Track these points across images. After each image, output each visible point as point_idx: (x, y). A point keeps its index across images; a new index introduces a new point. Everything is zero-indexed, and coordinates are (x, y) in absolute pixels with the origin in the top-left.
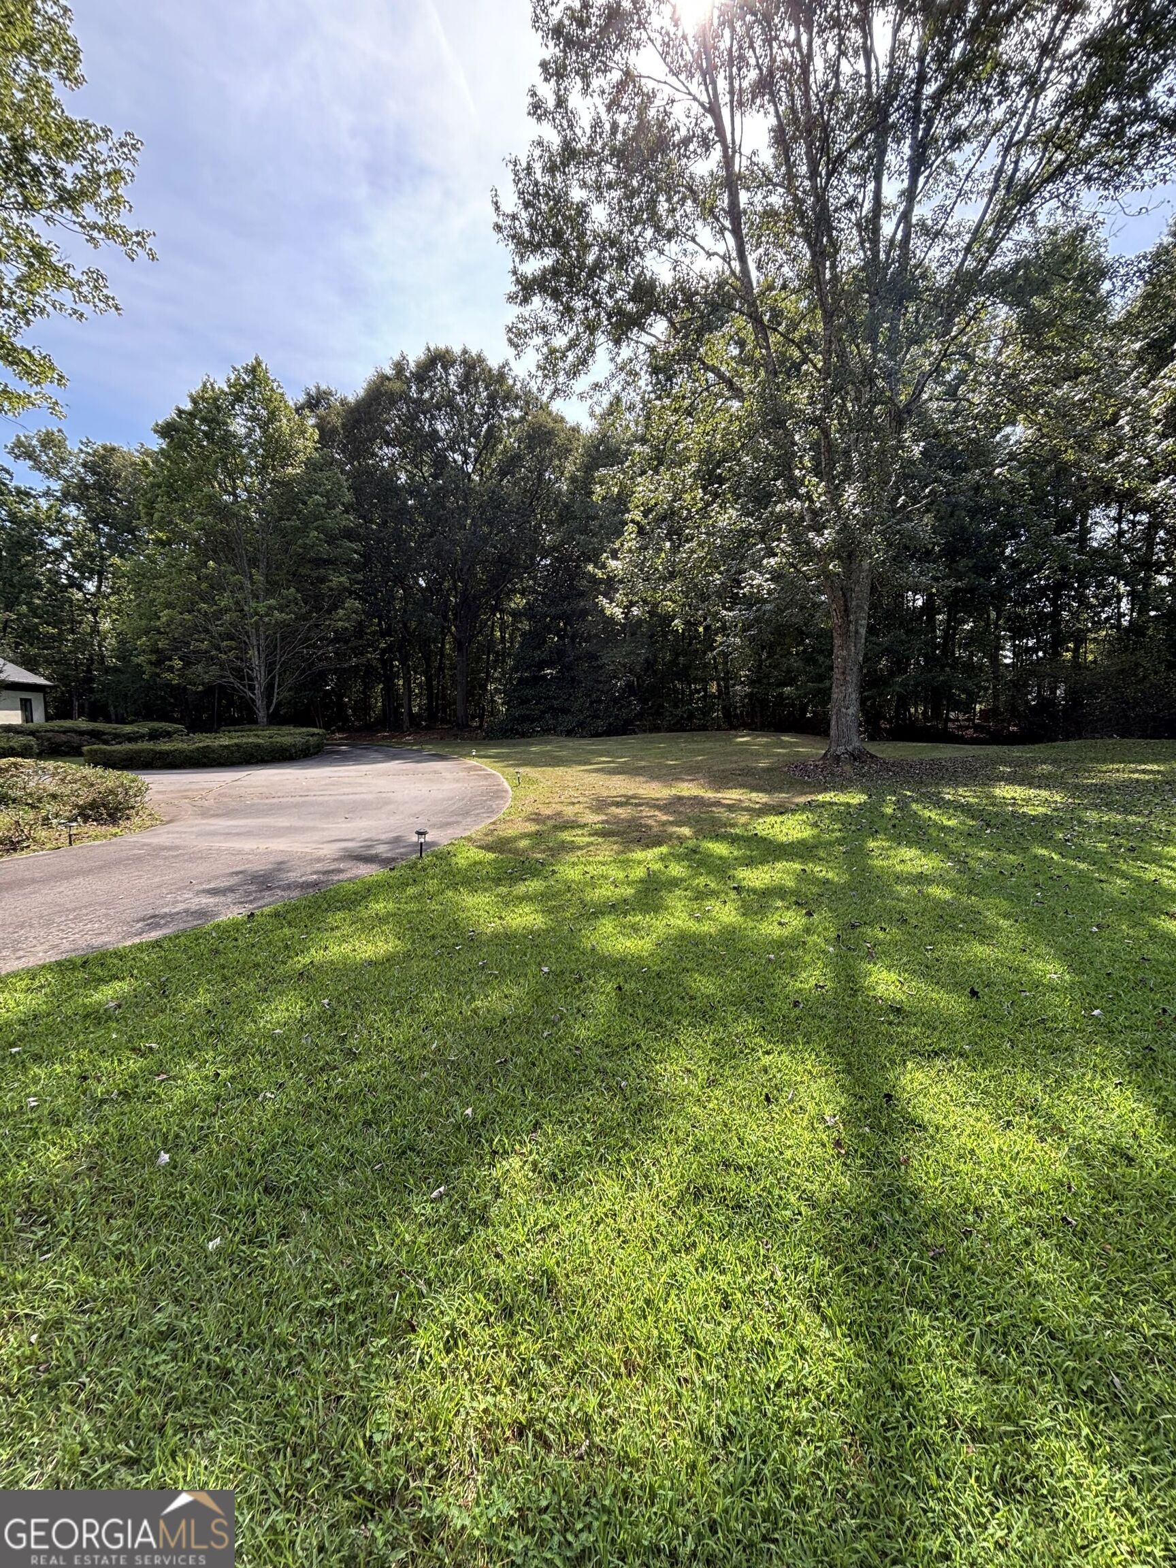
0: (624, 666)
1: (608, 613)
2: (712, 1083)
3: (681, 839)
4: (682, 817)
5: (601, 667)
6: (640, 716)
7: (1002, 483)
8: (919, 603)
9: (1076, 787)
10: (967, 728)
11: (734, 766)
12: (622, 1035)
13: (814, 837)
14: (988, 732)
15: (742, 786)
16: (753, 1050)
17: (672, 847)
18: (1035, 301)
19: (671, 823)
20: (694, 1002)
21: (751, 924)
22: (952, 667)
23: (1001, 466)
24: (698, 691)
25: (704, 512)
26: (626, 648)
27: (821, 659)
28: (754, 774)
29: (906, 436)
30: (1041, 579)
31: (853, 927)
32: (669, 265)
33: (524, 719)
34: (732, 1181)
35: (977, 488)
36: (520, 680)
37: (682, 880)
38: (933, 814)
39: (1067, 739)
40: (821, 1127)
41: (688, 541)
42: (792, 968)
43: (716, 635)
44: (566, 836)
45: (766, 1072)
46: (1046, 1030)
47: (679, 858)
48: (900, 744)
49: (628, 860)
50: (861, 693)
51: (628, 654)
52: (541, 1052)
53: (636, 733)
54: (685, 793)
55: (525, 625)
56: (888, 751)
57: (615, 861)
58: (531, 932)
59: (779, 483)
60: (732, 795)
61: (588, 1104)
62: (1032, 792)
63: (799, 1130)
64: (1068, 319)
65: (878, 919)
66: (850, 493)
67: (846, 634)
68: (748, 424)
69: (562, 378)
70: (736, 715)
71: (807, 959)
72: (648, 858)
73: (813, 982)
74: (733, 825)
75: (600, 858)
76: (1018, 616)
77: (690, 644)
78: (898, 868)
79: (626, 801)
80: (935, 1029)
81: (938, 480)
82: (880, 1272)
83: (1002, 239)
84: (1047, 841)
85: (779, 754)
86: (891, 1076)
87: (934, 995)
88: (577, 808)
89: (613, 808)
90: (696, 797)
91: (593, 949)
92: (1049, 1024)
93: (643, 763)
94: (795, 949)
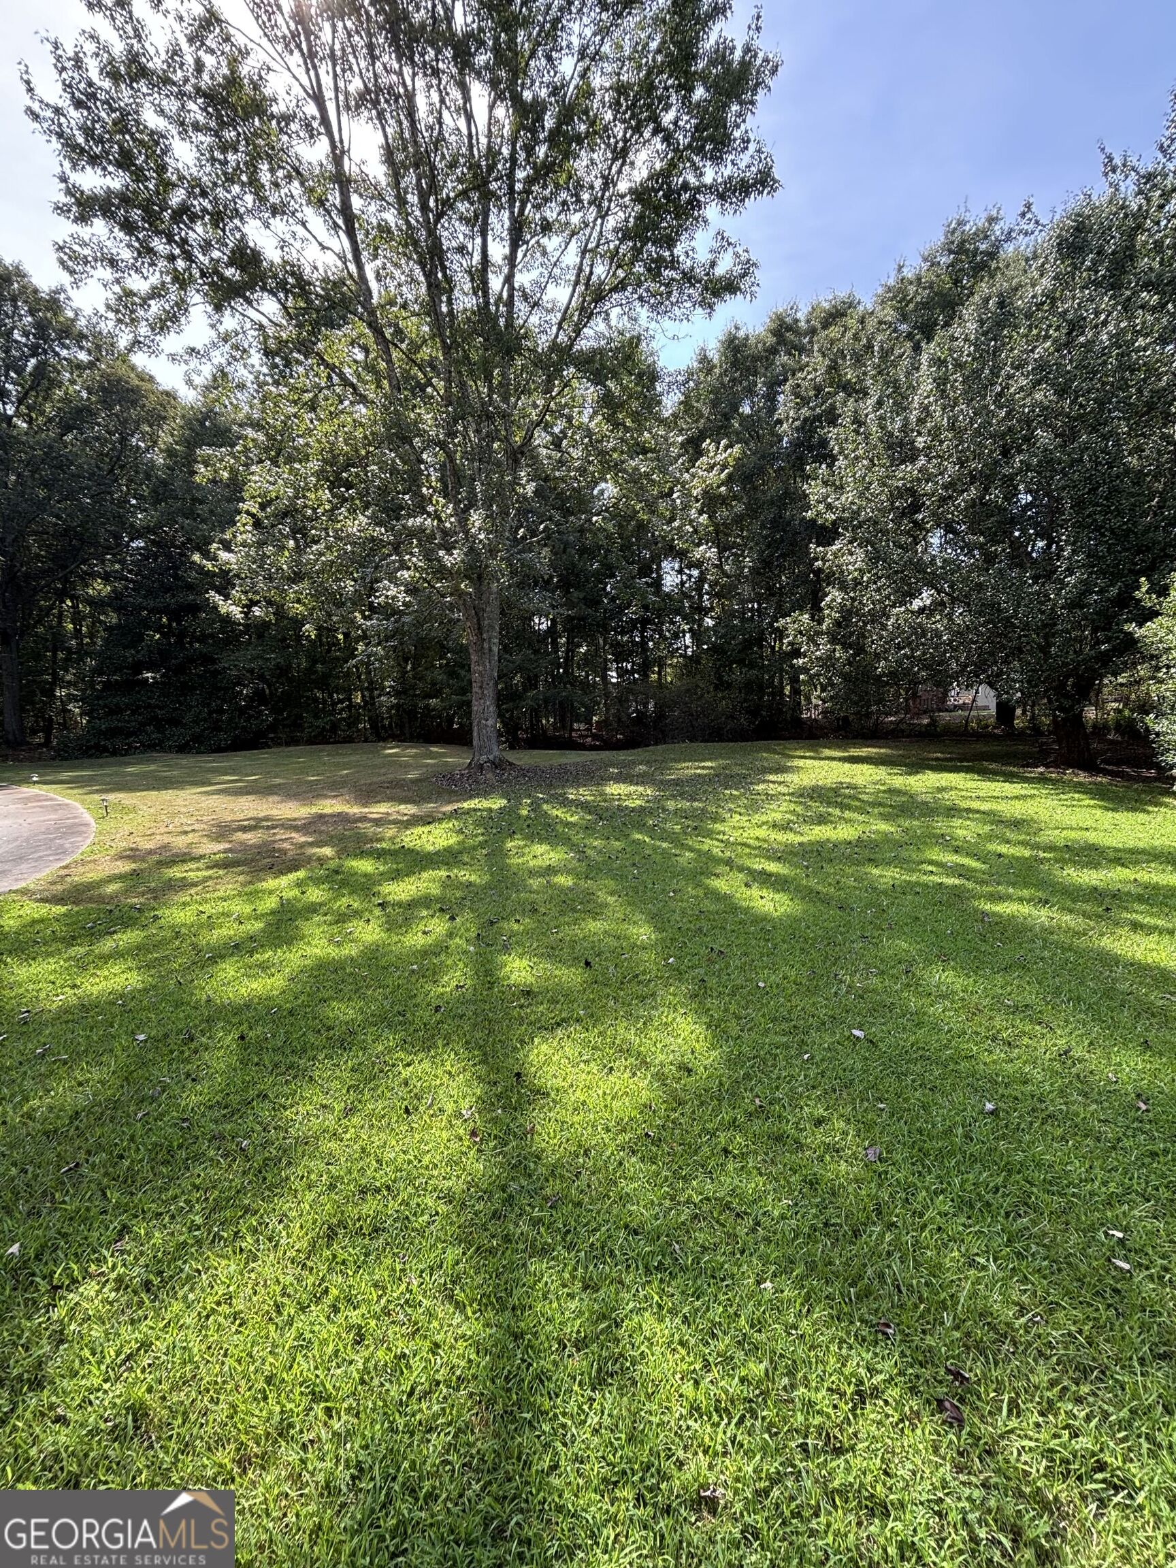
0: (251, 671)
1: (223, 611)
2: (349, 1112)
3: (321, 860)
4: (324, 837)
5: (217, 672)
6: (273, 727)
7: (599, 529)
8: (544, 627)
9: (661, 782)
10: (587, 736)
11: (383, 778)
12: (245, 1090)
13: (459, 843)
14: (602, 740)
15: (390, 799)
16: (393, 1065)
17: (311, 870)
18: (611, 384)
19: (311, 844)
20: (332, 1032)
21: (396, 939)
22: (572, 685)
23: (597, 515)
24: (341, 701)
25: (331, 514)
26: (251, 652)
27: (463, 673)
28: (403, 786)
29: (523, 474)
30: (632, 612)
31: (492, 923)
32: (274, 242)
33: (113, 733)
34: (370, 1207)
35: (582, 530)
36: (107, 685)
37: (321, 904)
38: (558, 812)
39: (656, 744)
40: (459, 1122)
41: (316, 542)
42: (433, 974)
43: (357, 643)
44: (176, 872)
45: (406, 1084)
46: (640, 982)
47: (317, 881)
48: (535, 752)
49: (257, 892)
50: (498, 706)
51: (254, 659)
52: (132, 1139)
53: (269, 747)
54: (328, 811)
55: (112, 618)
56: (525, 758)
57: (239, 895)
58: (122, 996)
59: (407, 497)
60: (380, 809)
61: (198, 1181)
62: (632, 788)
63: (439, 1133)
64: (635, 405)
65: (512, 913)
66: (476, 518)
67: (481, 650)
68: (372, 433)
69: (143, 330)
70: (383, 727)
71: (449, 962)
72: (282, 886)
73: (454, 983)
74: (379, 840)
75: (221, 894)
76: (618, 643)
77: (329, 651)
78: (531, 863)
79: (256, 824)
80: (557, 1003)
81: (550, 519)
82: (507, 1239)
83: (585, 326)
84: (641, 827)
85: (428, 765)
86: (520, 1055)
87: (557, 973)
88: (190, 838)
89: (239, 834)
90: (339, 814)
91: (209, 1000)
92: (641, 978)
93: (278, 781)
94: (437, 955)
